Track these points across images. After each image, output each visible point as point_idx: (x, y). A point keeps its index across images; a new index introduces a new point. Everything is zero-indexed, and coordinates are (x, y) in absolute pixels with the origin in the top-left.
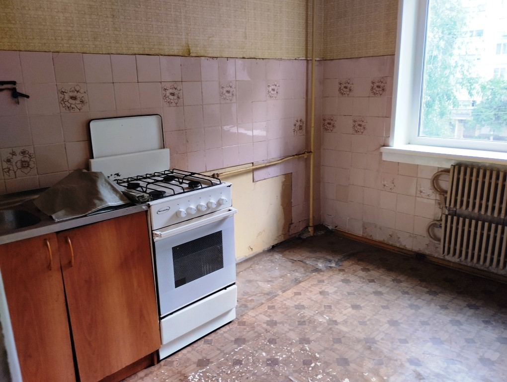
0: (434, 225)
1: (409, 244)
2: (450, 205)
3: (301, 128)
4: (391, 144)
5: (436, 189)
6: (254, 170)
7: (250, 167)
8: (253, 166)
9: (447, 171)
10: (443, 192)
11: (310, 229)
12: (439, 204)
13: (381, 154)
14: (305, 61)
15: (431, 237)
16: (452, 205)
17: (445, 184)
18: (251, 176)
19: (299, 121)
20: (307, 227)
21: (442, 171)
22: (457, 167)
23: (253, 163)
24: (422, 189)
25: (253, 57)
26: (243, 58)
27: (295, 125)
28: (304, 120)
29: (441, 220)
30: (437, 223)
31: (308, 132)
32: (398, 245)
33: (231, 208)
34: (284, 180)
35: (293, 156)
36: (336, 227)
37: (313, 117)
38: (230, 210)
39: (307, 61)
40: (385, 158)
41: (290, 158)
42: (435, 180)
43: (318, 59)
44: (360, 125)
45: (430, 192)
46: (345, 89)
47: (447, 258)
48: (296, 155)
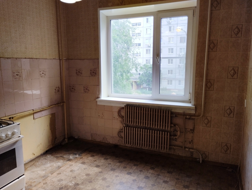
0: (120, 132)
1: (111, 141)
2: (125, 122)
3: (58, 91)
4: (100, 97)
5: (120, 116)
6: (33, 114)
7: (32, 112)
8: (33, 111)
9: (123, 108)
10: (122, 117)
11: (66, 140)
12: (122, 122)
13: (97, 102)
14: (59, 60)
15: (119, 137)
16: (126, 123)
17: (123, 114)
18: (32, 116)
19: (57, 87)
20: (64, 139)
21: (121, 108)
22: (126, 106)
23: (33, 110)
24: (114, 116)
25: (31, 58)
26: (25, 58)
27: (55, 90)
28: (60, 86)
29: (123, 129)
30: (121, 130)
31: (62, 92)
32: (107, 142)
33: (20, 136)
34: (51, 116)
35: (55, 104)
36: (79, 137)
37: (64, 85)
38: (19, 137)
39: (60, 60)
40: (98, 103)
41: (53, 106)
42: (119, 112)
43: (65, 59)
44: (87, 89)
45: (118, 117)
46: (79, 73)
47: (126, 145)
48: (57, 104)
